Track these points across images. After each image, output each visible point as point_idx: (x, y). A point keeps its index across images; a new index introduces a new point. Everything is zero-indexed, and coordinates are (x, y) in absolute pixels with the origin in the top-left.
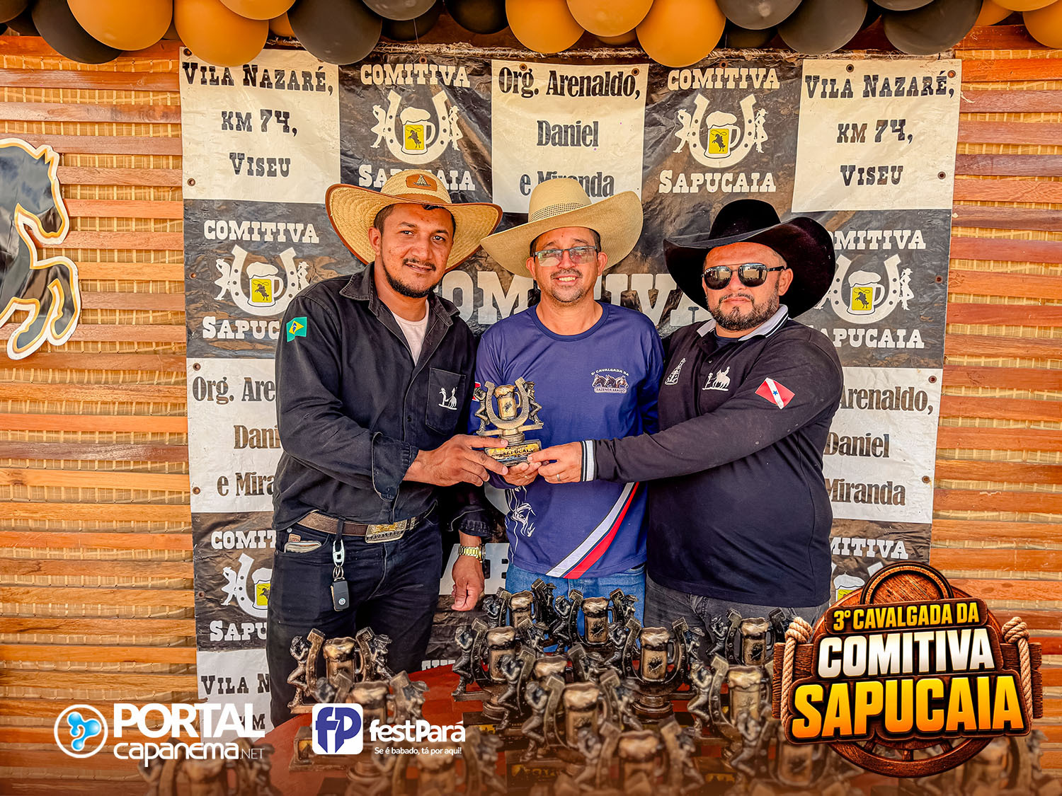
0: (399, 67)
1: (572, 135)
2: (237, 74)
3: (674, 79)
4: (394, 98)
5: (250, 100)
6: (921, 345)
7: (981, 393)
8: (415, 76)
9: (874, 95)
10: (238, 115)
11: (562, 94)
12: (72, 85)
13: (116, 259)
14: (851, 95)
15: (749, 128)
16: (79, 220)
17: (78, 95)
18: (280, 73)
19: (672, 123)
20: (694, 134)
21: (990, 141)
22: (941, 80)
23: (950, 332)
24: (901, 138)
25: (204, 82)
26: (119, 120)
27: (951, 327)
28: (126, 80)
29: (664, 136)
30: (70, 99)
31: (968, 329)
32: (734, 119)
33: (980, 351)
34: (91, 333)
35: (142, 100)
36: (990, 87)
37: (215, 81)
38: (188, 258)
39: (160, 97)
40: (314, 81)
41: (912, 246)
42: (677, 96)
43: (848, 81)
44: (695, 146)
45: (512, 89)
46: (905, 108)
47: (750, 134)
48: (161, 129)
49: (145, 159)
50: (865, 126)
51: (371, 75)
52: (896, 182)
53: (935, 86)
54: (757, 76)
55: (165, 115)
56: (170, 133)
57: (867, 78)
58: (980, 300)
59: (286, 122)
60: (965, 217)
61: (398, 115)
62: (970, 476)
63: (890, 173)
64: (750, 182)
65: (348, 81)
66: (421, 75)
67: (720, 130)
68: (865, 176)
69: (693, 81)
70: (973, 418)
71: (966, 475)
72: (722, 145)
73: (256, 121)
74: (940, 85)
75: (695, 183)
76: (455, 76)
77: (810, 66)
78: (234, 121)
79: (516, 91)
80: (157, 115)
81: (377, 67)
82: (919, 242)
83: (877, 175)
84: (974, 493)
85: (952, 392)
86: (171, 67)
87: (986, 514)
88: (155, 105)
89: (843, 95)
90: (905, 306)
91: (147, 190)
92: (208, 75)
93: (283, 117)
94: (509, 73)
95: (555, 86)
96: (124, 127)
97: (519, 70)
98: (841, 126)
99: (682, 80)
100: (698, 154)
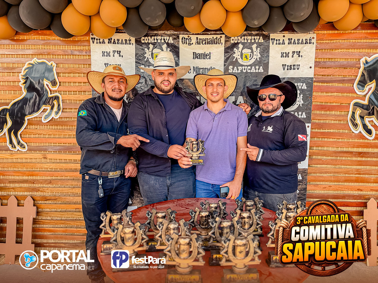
0: (153, 37)
1: (203, 56)
2: (106, 41)
3: (233, 40)
4: (151, 46)
5: (110, 48)
6: (305, 117)
7: (321, 131)
8: (157, 40)
9: (291, 44)
10: (107, 52)
11: (200, 44)
12: (60, 44)
13: (72, 94)
14: (284, 44)
15: (255, 53)
16: (62, 83)
17: (61, 47)
18: (118, 40)
19: (233, 52)
20: (239, 55)
21: (324, 57)
22: (310, 40)
23: (313, 113)
24: (299, 56)
25: (97, 43)
26: (73, 54)
27: (313, 112)
28: (75, 42)
29: (230, 56)
30: (59, 48)
31: (318, 112)
32: (251, 51)
33: (321, 118)
34: (65, 115)
35: (79, 48)
36: (324, 41)
37: (100, 43)
38: (93, 94)
39: (85, 47)
40: (128, 42)
41: (303, 88)
42: (233, 45)
43: (283, 40)
44: (239, 59)
45: (185, 43)
46: (300, 48)
47: (255, 55)
48: (85, 56)
49: (80, 65)
50: (289, 53)
51: (145, 40)
52: (298, 69)
53: (308, 42)
54: (257, 39)
55: (86, 53)
56: (87, 58)
57: (289, 39)
58: (321, 104)
59: (120, 54)
60: (317, 80)
61: (152, 51)
62: (319, 155)
63: (296, 67)
64: (256, 69)
65: (138, 42)
66: (159, 39)
67: (246, 54)
68: (289, 68)
69: (238, 40)
70: (320, 138)
71: (318, 154)
72: (247, 58)
73: (112, 54)
74: (310, 41)
75: (239, 70)
76: (169, 40)
77: (272, 36)
78: (106, 54)
79: (186, 44)
80: (84, 53)
81: (146, 38)
82: (305, 87)
83: (292, 67)
84: (321, 159)
85: (314, 130)
86: (87, 39)
87: (323, 166)
88: (83, 50)
89: (282, 44)
90: (301, 105)
91: (81, 74)
92: (98, 41)
93: (119, 52)
94: (184, 38)
95: (198, 42)
96: (74, 56)
97: (187, 38)
98: (282, 53)
99: (235, 40)
100: (240, 61)
